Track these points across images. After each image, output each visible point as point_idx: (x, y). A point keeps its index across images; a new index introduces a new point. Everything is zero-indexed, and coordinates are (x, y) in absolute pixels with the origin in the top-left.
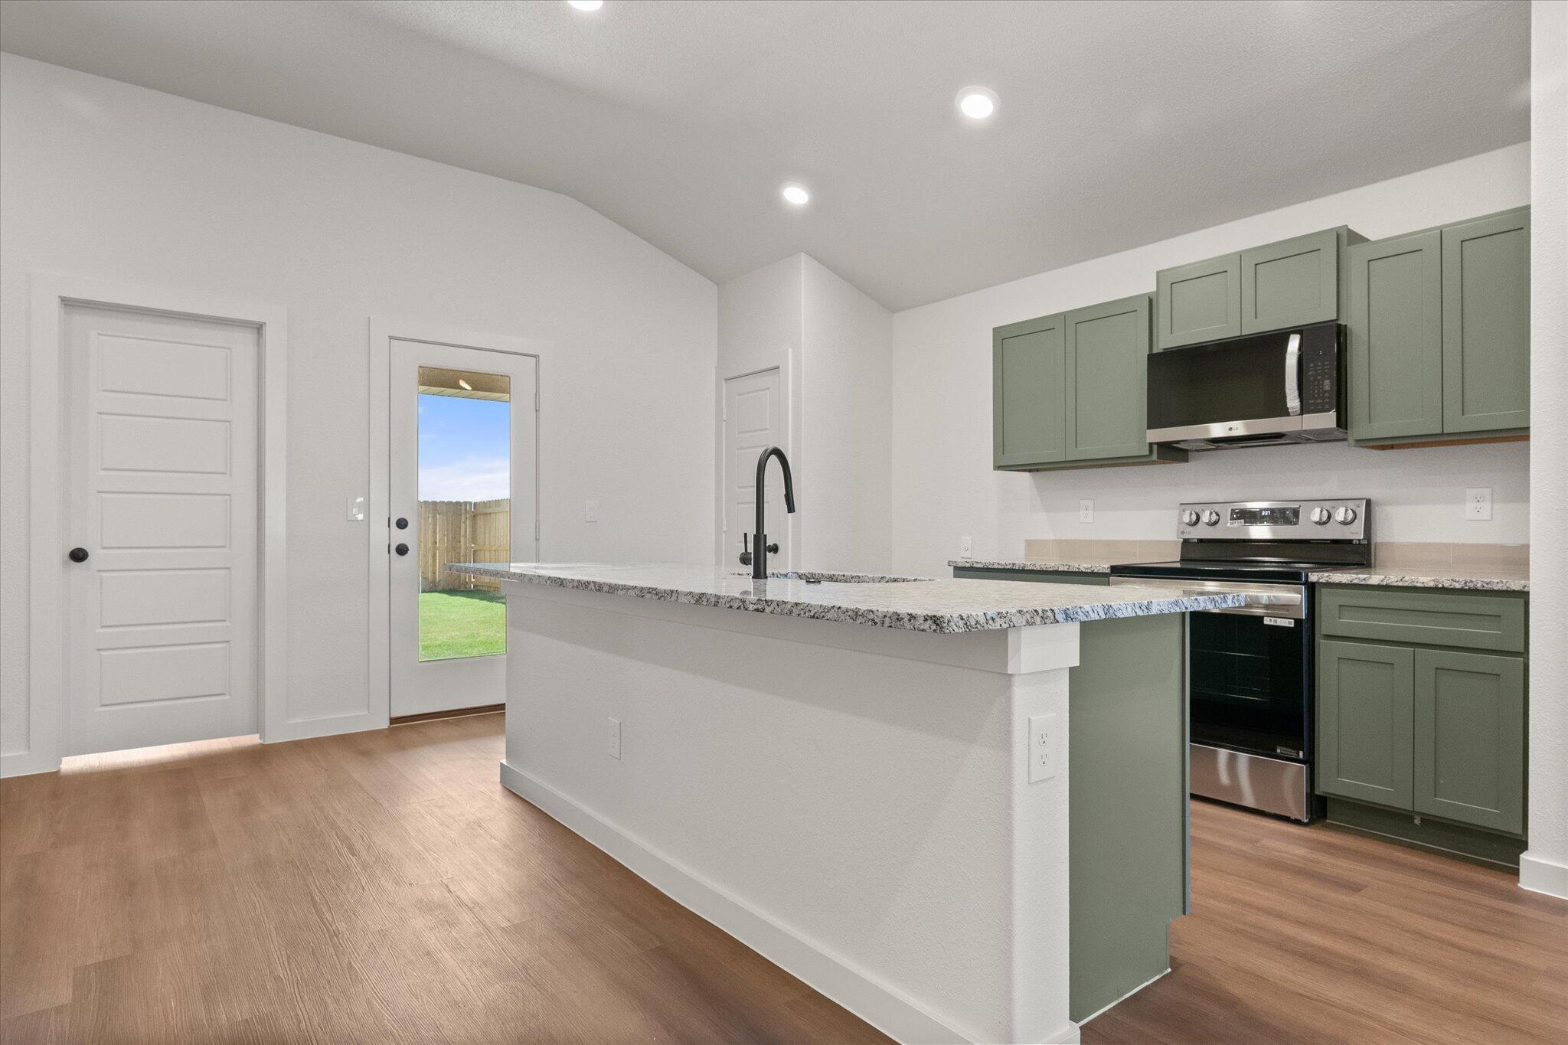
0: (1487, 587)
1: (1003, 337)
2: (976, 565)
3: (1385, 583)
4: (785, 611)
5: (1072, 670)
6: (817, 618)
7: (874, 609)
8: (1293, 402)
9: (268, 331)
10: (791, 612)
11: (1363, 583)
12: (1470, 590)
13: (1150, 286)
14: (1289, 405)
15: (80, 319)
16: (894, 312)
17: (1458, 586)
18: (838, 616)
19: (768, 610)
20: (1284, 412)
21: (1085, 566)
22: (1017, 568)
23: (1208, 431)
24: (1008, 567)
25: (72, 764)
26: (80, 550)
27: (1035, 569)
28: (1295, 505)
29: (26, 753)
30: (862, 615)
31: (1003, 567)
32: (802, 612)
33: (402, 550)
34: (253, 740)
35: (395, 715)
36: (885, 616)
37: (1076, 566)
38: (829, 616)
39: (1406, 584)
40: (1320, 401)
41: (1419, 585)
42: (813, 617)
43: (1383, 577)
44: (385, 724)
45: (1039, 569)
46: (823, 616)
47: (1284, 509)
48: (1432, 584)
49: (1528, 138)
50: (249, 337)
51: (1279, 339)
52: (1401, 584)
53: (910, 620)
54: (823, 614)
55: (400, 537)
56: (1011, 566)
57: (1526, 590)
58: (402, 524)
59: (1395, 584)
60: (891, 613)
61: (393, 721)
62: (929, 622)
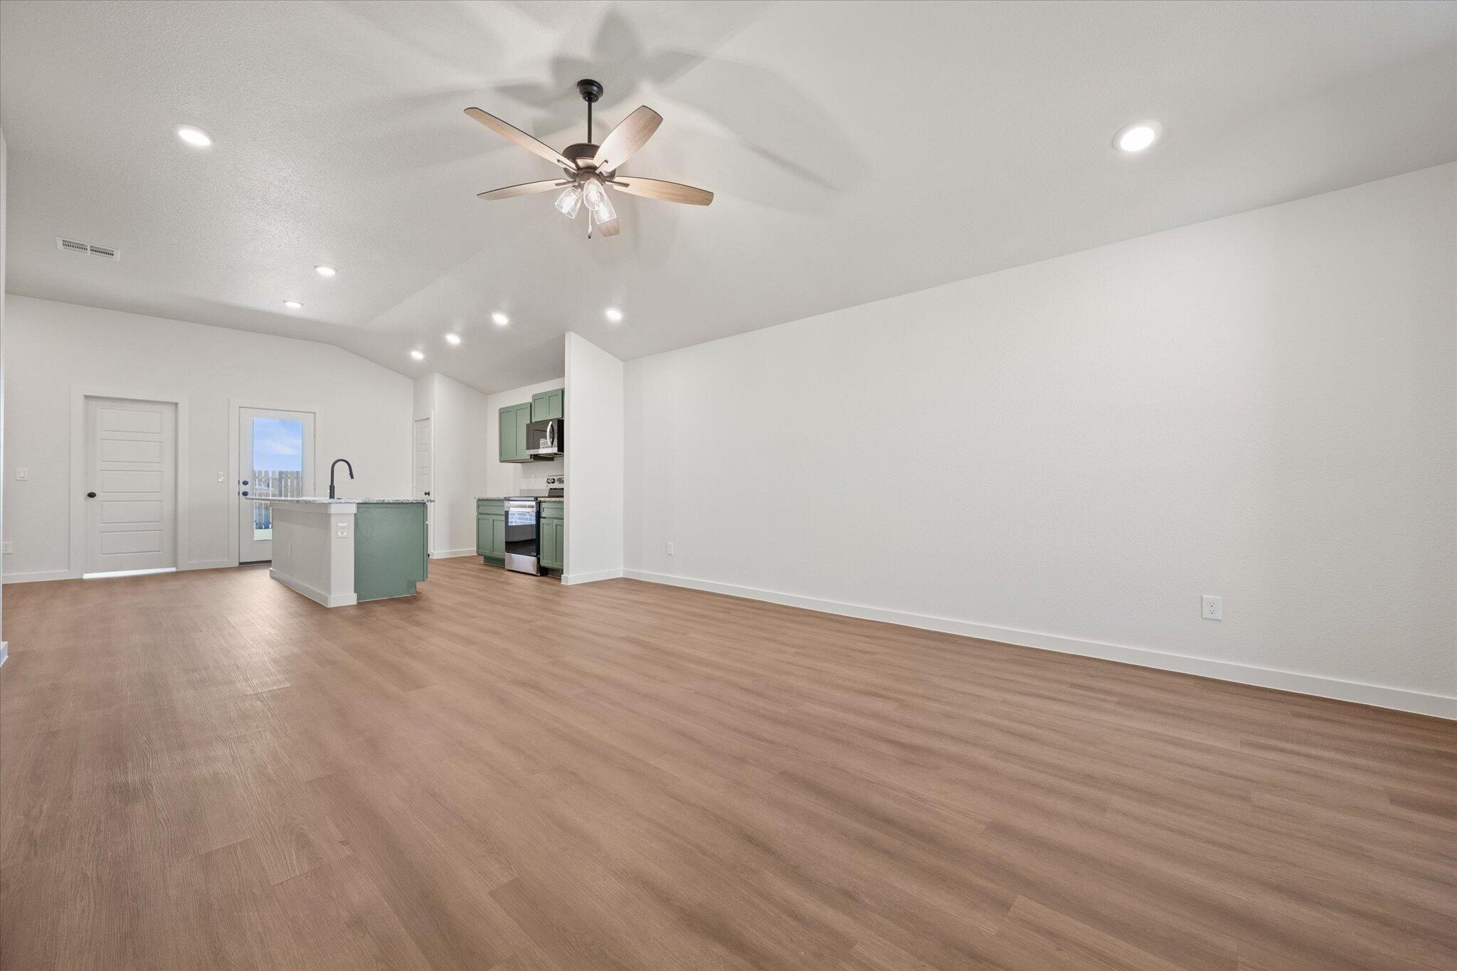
1: (503, 412)
5: (355, 514)
9: (180, 406)
13: (530, 400)
15: (93, 403)
16: (488, 395)
25: (87, 576)
26: (92, 493)
29: (66, 570)
33: (245, 494)
34: (174, 569)
35: (242, 561)
44: (237, 565)
49: (564, 376)
50: (173, 408)
51: (547, 422)
55: (244, 488)
58: (245, 483)
61: (241, 564)
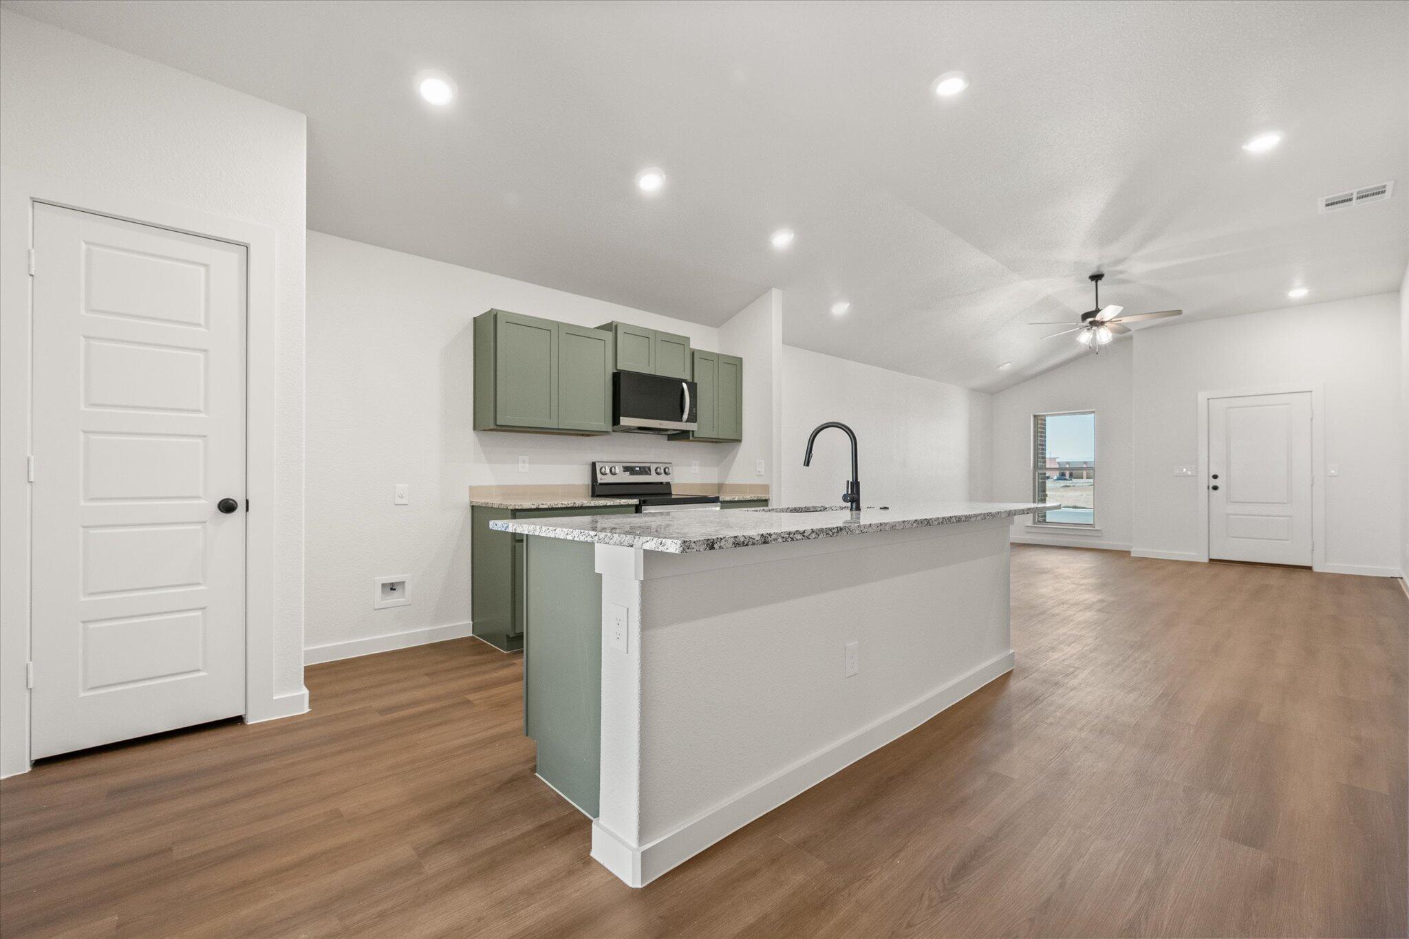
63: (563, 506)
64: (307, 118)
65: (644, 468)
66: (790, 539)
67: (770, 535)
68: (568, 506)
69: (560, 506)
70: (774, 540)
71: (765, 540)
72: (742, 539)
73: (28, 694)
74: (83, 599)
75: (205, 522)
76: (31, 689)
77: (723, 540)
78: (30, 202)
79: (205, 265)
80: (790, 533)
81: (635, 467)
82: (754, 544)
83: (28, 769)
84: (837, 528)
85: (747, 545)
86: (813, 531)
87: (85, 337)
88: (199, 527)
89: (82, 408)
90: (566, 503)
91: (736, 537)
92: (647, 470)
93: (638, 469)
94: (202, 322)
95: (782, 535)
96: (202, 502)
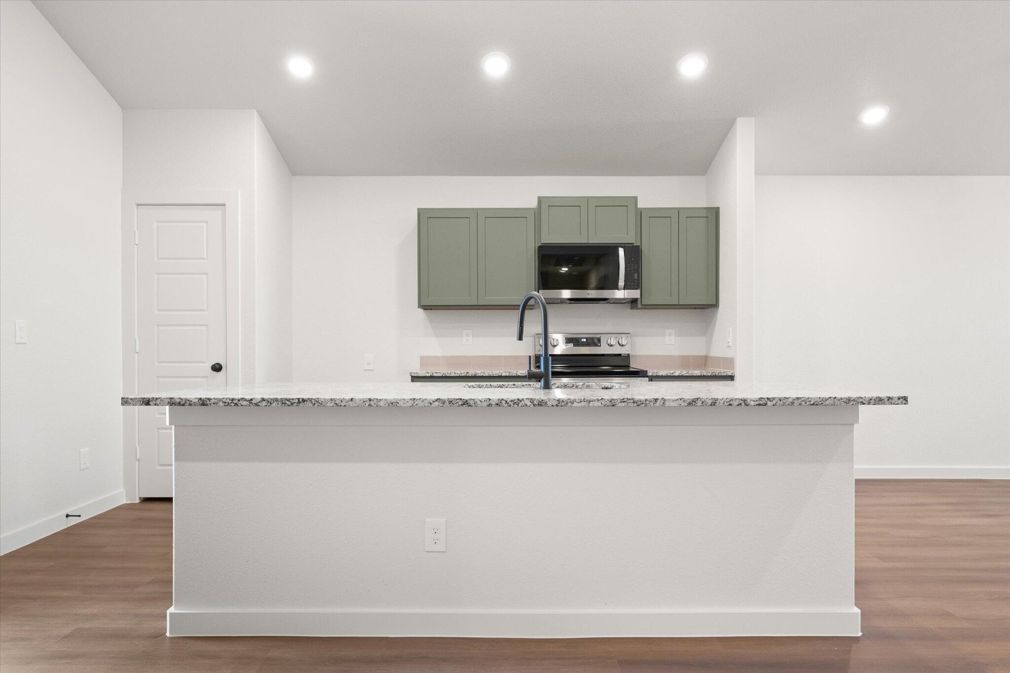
0: (720, 374)
1: (428, 217)
2: (435, 375)
3: (681, 375)
4: (787, 403)
6: (817, 405)
7: (863, 396)
8: (621, 283)
10: (793, 403)
11: (672, 375)
12: (714, 376)
13: (533, 204)
14: (620, 284)
17: (709, 374)
18: (834, 402)
19: (769, 403)
20: (616, 287)
21: (521, 372)
22: (470, 375)
23: (561, 293)
24: (463, 375)
27: (484, 375)
28: (598, 336)
30: (854, 400)
31: (458, 375)
32: (803, 403)
36: (871, 399)
37: (515, 372)
38: (827, 403)
39: (690, 375)
40: (633, 284)
41: (695, 375)
42: (813, 404)
43: (680, 372)
45: (487, 375)
46: (822, 404)
47: (593, 338)
48: (699, 374)
51: (614, 248)
52: (687, 375)
53: (888, 400)
54: (822, 402)
56: (466, 374)
57: (733, 375)
59: (685, 375)
60: (875, 398)
62: (901, 400)
63: (456, 375)
64: (257, 111)
65: (592, 339)
66: (233, 404)
67: (209, 399)
68: (461, 375)
69: (453, 375)
70: (214, 404)
71: (203, 403)
72: (179, 401)
73: (137, 463)
74: (157, 416)
75: (207, 377)
76: (138, 460)
77: (159, 400)
78: (135, 206)
79: (206, 222)
80: (233, 400)
81: (582, 338)
82: (190, 405)
83: (138, 501)
84: (299, 399)
85: (183, 405)
86: (263, 400)
87: (157, 274)
88: (204, 380)
89: (156, 312)
90: (459, 372)
91: (171, 398)
92: (596, 341)
93: (585, 340)
94: (205, 258)
95: (224, 400)
96: (206, 365)
